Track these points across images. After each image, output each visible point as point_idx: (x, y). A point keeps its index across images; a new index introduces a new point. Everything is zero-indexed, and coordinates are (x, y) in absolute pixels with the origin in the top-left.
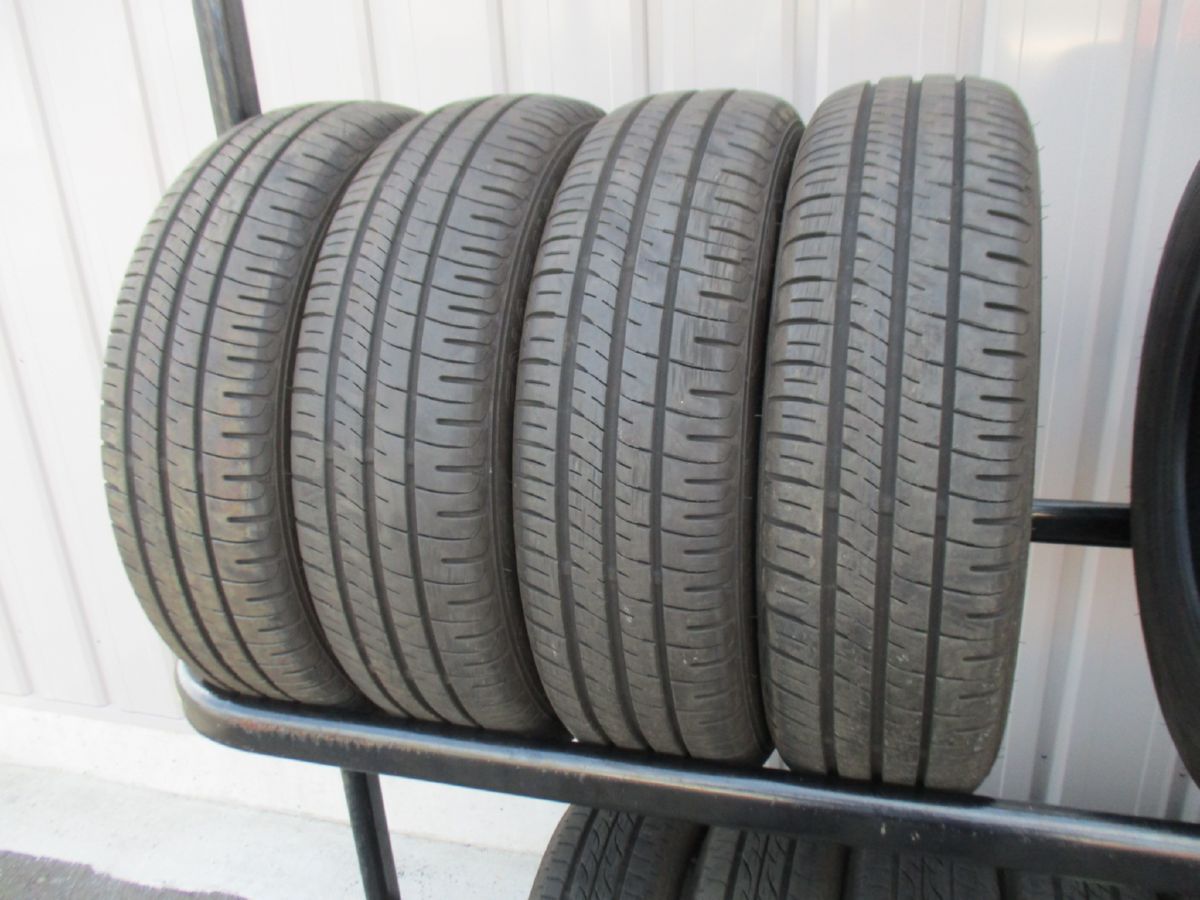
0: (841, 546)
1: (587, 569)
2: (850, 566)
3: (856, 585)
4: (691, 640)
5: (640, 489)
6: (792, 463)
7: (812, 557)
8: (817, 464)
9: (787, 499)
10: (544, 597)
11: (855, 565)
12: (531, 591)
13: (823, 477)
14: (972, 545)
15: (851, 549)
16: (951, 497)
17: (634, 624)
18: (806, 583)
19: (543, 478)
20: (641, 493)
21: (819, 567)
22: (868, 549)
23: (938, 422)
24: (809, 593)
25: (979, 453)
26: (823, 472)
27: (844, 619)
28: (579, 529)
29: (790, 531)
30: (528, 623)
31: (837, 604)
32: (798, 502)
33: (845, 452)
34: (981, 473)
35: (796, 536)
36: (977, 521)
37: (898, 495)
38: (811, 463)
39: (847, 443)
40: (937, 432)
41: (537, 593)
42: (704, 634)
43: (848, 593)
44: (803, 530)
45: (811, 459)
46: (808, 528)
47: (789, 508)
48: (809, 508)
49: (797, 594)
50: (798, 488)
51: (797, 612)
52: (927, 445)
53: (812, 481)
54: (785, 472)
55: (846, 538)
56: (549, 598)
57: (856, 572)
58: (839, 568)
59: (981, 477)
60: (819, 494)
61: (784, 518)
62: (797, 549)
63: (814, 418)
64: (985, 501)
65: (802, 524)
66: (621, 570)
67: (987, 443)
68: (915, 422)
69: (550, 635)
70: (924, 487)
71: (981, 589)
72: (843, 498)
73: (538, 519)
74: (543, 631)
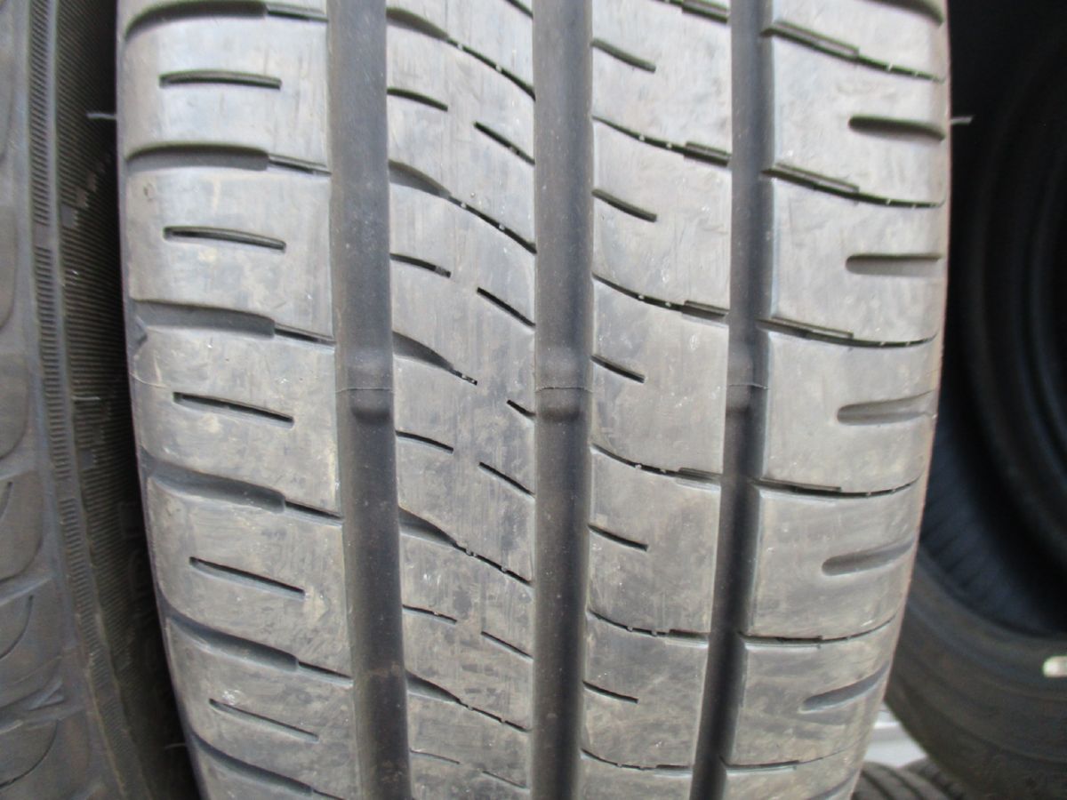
0: (409, 540)
2: (446, 607)
3: (472, 668)
6: (207, 251)
7: (310, 592)
8: (298, 249)
9: (202, 390)
11: (463, 603)
13: (327, 297)
14: (836, 493)
15: (446, 550)
16: (774, 337)
18: (300, 672)
21: (342, 620)
22: (507, 544)
23: (724, 67)
24: (317, 706)
25: (854, 180)
26: (325, 278)
27: (440, 770)
29: (227, 505)
31: (412, 730)
32: (244, 397)
33: (399, 193)
34: (863, 248)
35: (251, 518)
36: (849, 414)
37: (598, 342)
38: (279, 246)
39: (404, 159)
40: (723, 106)
43: (446, 694)
44: (270, 498)
45: (278, 233)
46: (291, 492)
47: (213, 420)
48: (287, 419)
49: (277, 710)
50: (238, 344)
51: (284, 763)
52: (691, 152)
53: (286, 316)
54: (190, 292)
55: (426, 515)
57: (471, 625)
58: (408, 618)
59: (861, 262)
60: (318, 361)
61: (201, 462)
62: (258, 569)
63: (273, 71)
64: (875, 345)
65: (263, 477)
67: (875, 145)
68: (647, 67)
70: (688, 309)
71: (850, 622)
72: (403, 365)
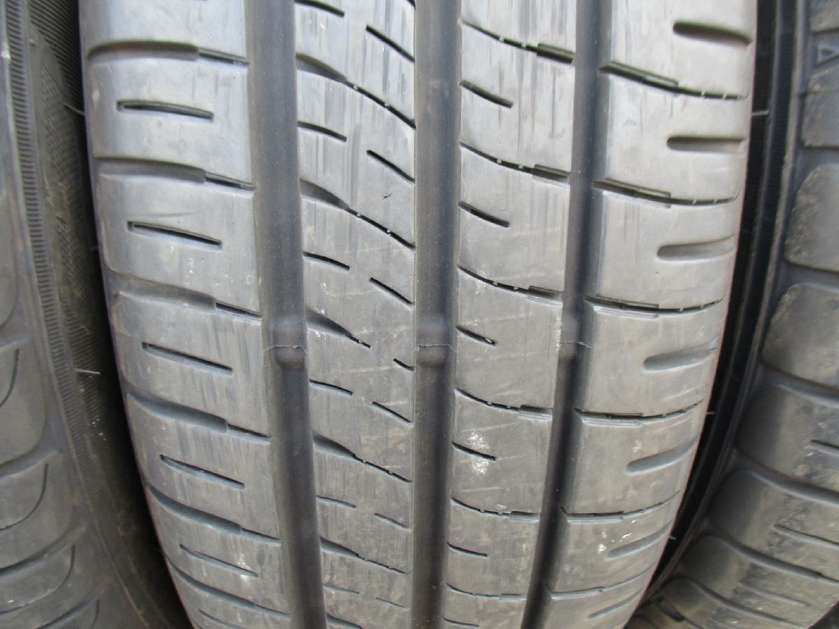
1: (362, 332)
4: (632, 492)
5: (542, 52)
10: (215, 433)
12: (170, 421)
17: (493, 477)
19: (197, 41)
20: (548, 63)
28: (333, 200)
30: (158, 509)
41: (190, 426)
42: (661, 473)
56: (230, 435)
66: (467, 323)
69: (231, 535)
73: (186, 188)
74: (209, 527)
